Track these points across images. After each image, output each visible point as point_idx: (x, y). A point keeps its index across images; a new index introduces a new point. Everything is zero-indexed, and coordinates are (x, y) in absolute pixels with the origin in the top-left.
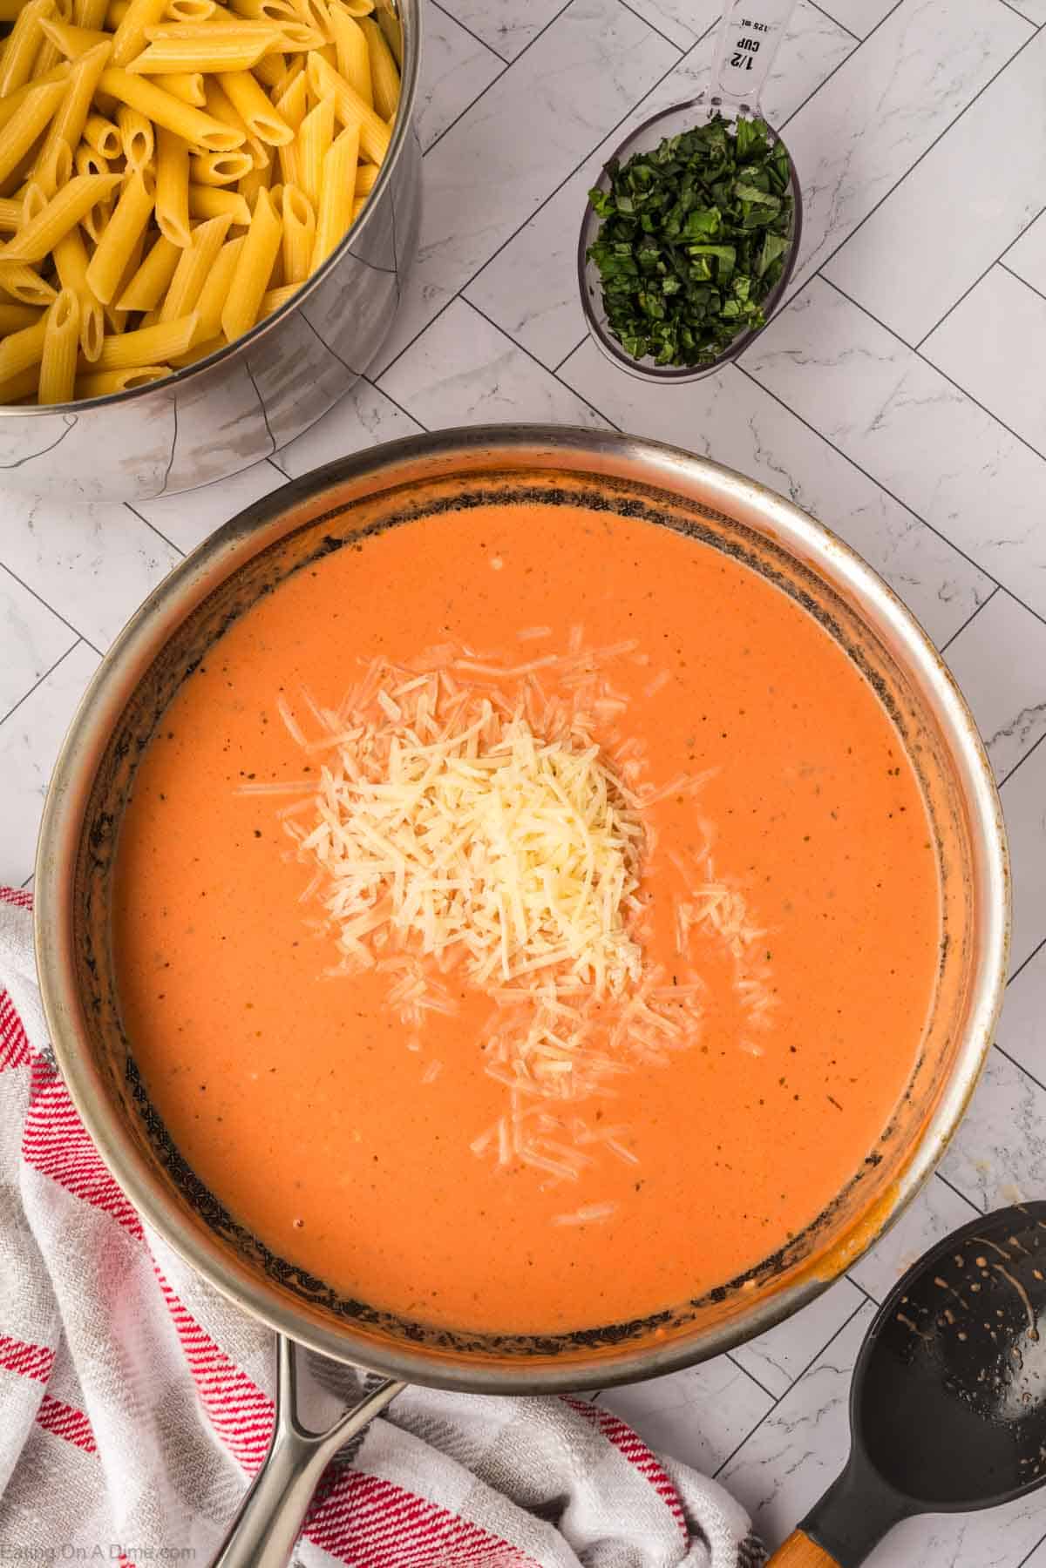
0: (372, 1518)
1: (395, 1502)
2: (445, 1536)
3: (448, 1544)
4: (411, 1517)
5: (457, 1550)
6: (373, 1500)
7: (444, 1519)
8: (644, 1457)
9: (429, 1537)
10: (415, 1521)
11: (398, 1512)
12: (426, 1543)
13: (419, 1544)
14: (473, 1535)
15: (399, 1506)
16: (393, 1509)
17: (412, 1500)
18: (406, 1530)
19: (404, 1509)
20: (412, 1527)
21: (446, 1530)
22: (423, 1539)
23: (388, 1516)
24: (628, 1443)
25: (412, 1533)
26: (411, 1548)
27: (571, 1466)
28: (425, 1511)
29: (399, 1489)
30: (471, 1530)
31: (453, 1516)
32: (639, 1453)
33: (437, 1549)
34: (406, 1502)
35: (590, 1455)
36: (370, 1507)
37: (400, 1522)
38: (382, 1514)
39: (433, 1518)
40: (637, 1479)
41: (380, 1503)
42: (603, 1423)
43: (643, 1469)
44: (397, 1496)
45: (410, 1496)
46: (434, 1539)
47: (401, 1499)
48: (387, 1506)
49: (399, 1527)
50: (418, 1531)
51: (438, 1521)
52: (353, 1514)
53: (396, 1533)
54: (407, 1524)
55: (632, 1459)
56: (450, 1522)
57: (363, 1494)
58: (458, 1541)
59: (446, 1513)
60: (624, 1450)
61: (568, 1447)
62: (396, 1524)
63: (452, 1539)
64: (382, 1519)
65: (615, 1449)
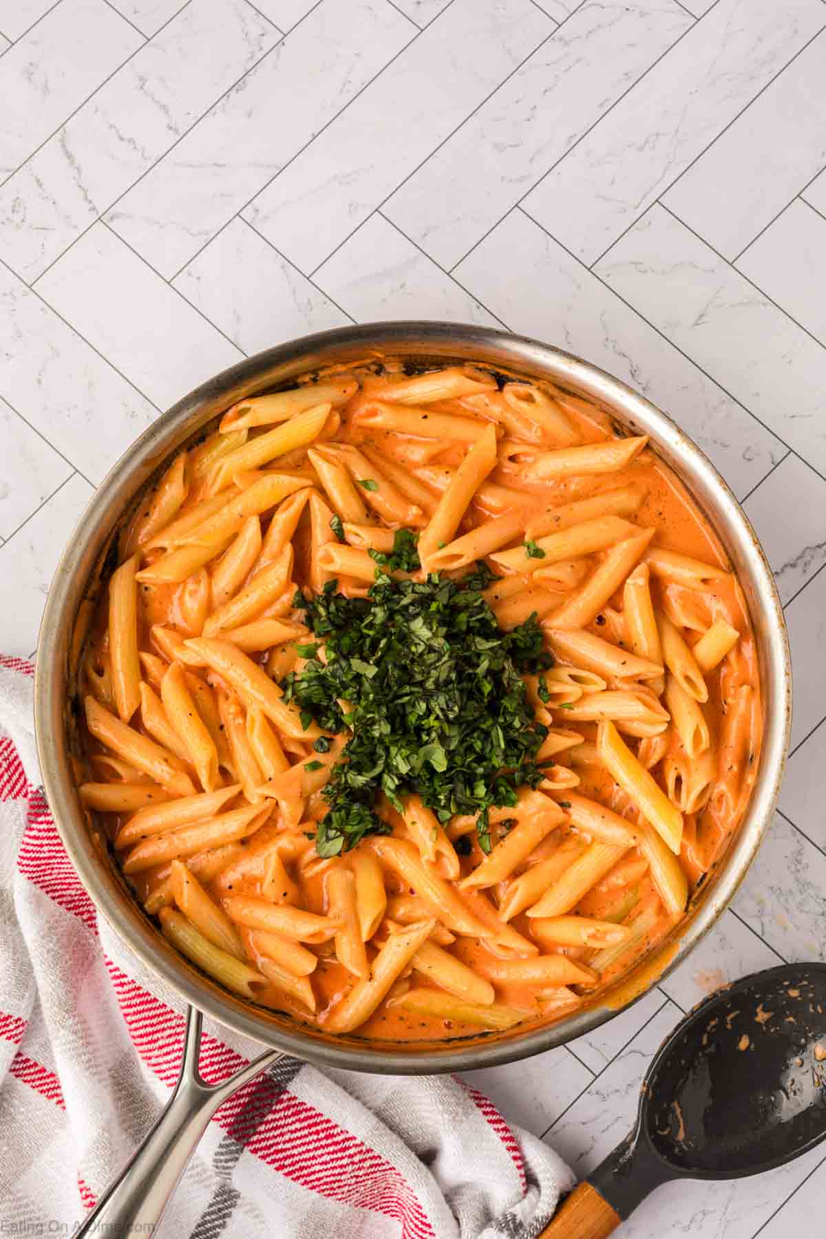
0: (299, 1134)
1: (316, 1124)
2: (351, 1156)
3: (353, 1163)
4: (327, 1137)
5: (359, 1169)
6: (300, 1121)
7: (351, 1143)
8: (498, 1122)
9: (339, 1155)
10: (330, 1141)
11: (317, 1133)
12: (338, 1159)
13: (332, 1160)
14: (371, 1158)
15: (319, 1128)
16: (314, 1129)
17: (329, 1125)
18: (322, 1147)
19: (323, 1131)
20: (327, 1146)
21: (352, 1151)
22: (335, 1156)
23: (310, 1134)
24: (489, 1109)
25: (327, 1150)
26: (326, 1163)
27: (442, 1122)
28: (338, 1134)
29: (321, 1114)
30: (370, 1155)
31: (358, 1142)
32: (495, 1118)
33: (345, 1166)
34: (325, 1126)
35: (458, 1115)
36: (298, 1125)
37: (319, 1140)
38: (306, 1132)
39: (343, 1141)
40: (492, 1137)
41: (305, 1124)
42: (472, 1091)
43: (498, 1130)
44: (319, 1119)
45: (328, 1121)
46: (342, 1158)
47: (321, 1122)
48: (309, 1126)
49: (318, 1144)
50: (331, 1149)
51: (347, 1144)
52: (285, 1129)
53: (316, 1149)
54: (323, 1143)
55: (490, 1122)
56: (356, 1146)
57: (293, 1114)
58: (360, 1161)
59: (354, 1138)
60: (485, 1113)
62: (315, 1141)
63: (356, 1159)
64: (306, 1136)
65: (479, 1111)
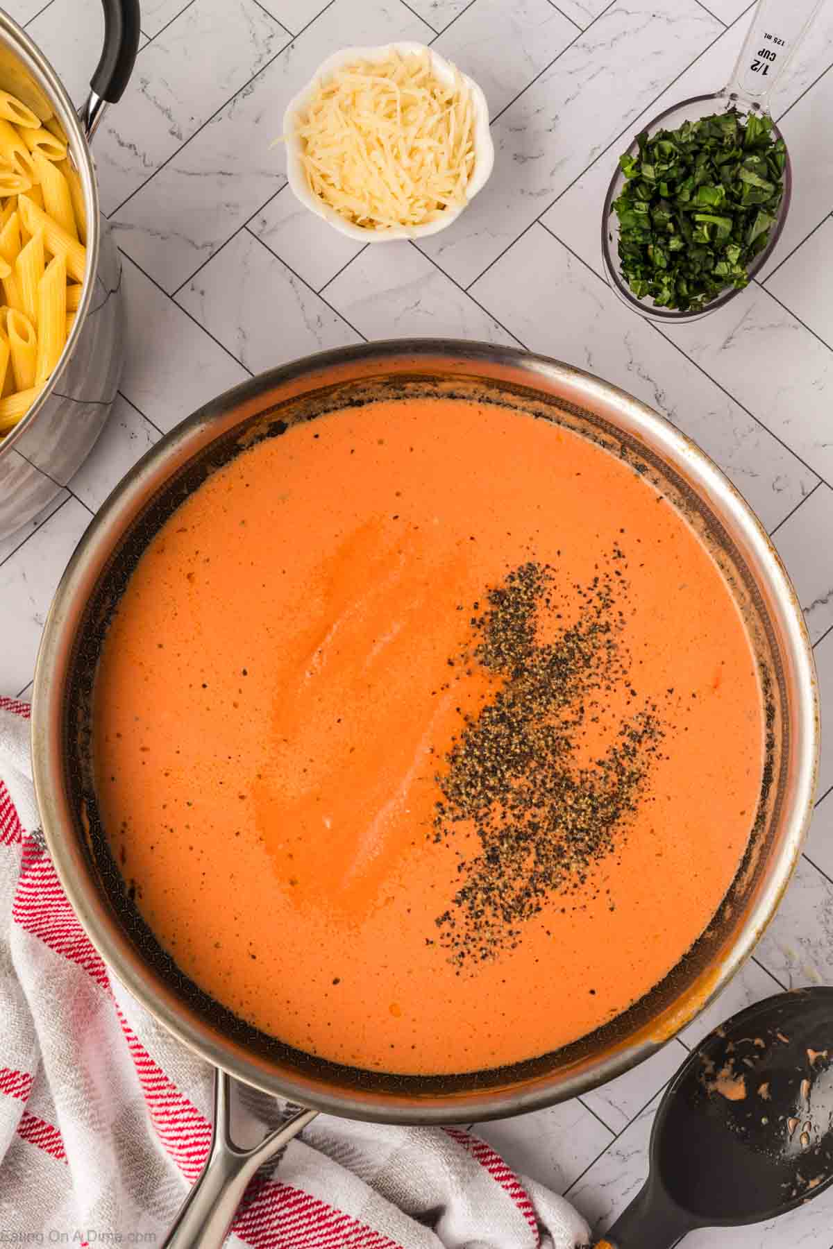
0: (288, 1220)
1: (306, 1207)
2: (346, 1236)
3: (348, 1243)
4: (319, 1220)
6: (289, 1205)
7: (346, 1222)
8: (507, 1178)
9: (333, 1236)
10: (322, 1223)
11: (309, 1216)
12: (330, 1241)
14: (368, 1236)
15: (310, 1211)
16: (305, 1213)
17: (321, 1207)
18: (315, 1230)
19: (314, 1213)
20: (320, 1228)
21: (346, 1231)
22: (328, 1238)
23: (301, 1218)
24: (495, 1166)
25: (319, 1232)
27: (449, 1184)
28: (331, 1215)
29: (310, 1197)
30: (367, 1232)
31: (353, 1220)
32: (503, 1174)
34: (316, 1208)
35: (464, 1176)
36: (287, 1211)
37: (310, 1223)
39: (337, 1221)
40: (501, 1195)
41: (296, 1208)
42: (475, 1149)
43: (507, 1187)
44: (308, 1202)
45: (319, 1203)
46: (337, 1238)
47: (312, 1205)
48: (300, 1210)
49: (310, 1228)
50: (324, 1231)
51: (341, 1224)
52: (273, 1216)
53: (307, 1232)
54: (315, 1226)
55: (497, 1179)
56: (350, 1225)
57: (281, 1200)
58: (356, 1240)
59: (347, 1217)
60: (491, 1171)
61: (447, 1169)
62: (306, 1225)
63: (352, 1238)
64: (296, 1221)
65: (485, 1170)
